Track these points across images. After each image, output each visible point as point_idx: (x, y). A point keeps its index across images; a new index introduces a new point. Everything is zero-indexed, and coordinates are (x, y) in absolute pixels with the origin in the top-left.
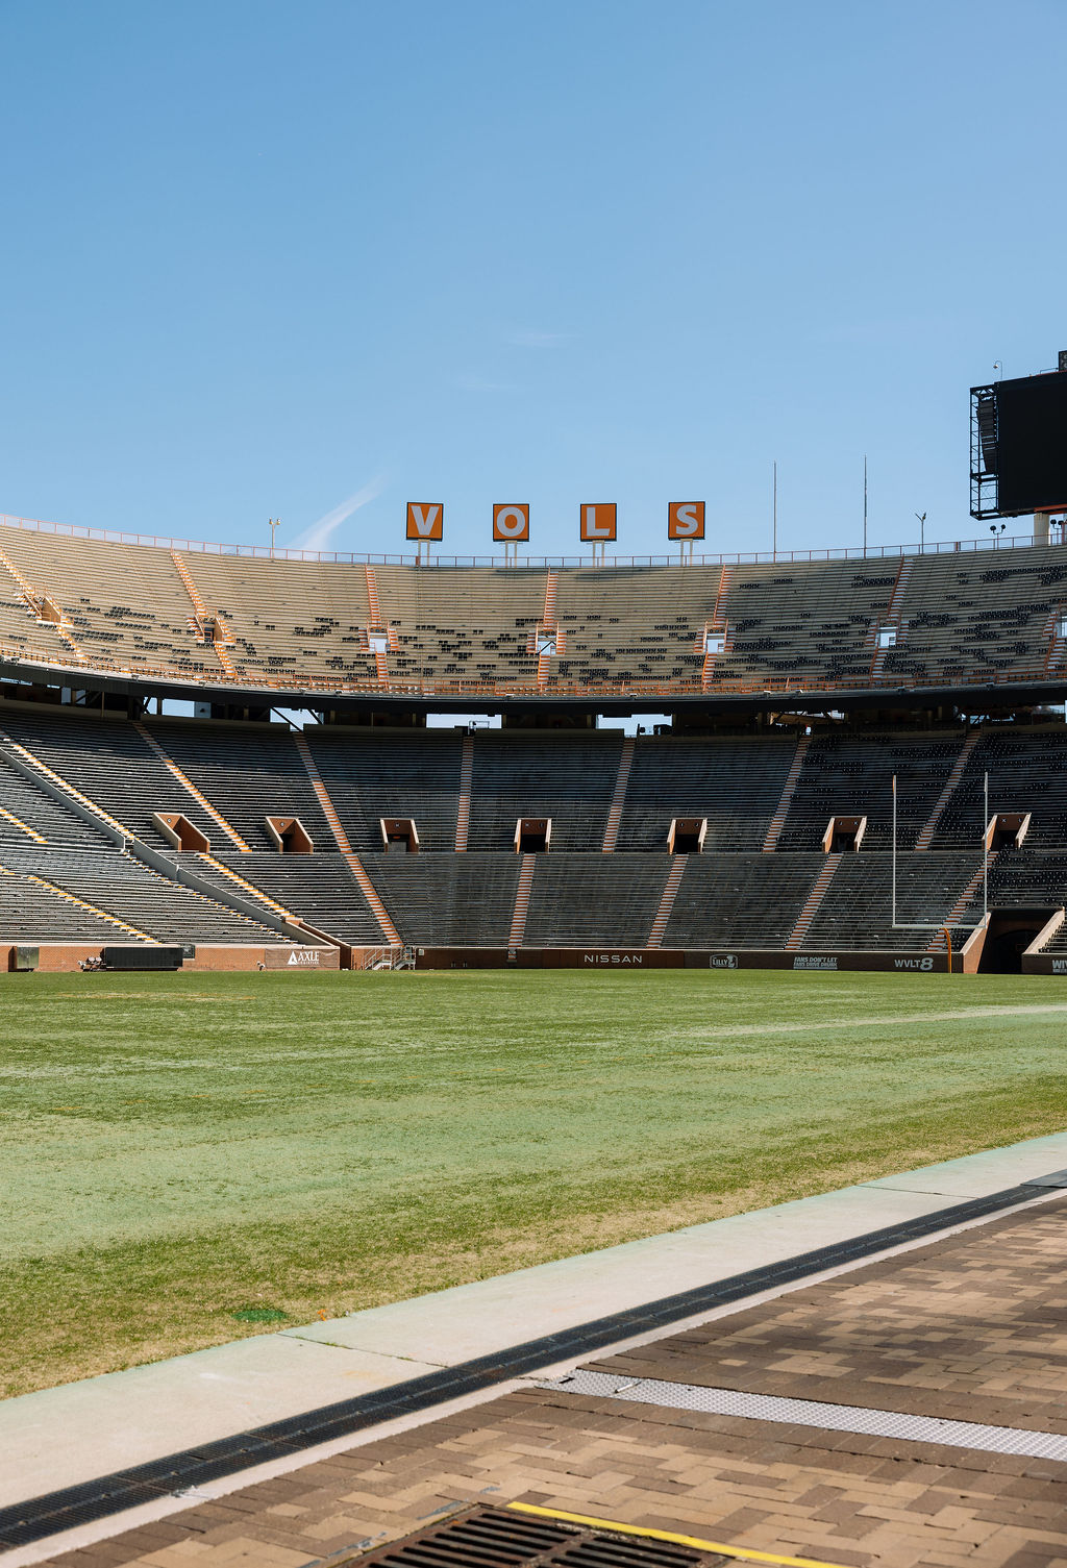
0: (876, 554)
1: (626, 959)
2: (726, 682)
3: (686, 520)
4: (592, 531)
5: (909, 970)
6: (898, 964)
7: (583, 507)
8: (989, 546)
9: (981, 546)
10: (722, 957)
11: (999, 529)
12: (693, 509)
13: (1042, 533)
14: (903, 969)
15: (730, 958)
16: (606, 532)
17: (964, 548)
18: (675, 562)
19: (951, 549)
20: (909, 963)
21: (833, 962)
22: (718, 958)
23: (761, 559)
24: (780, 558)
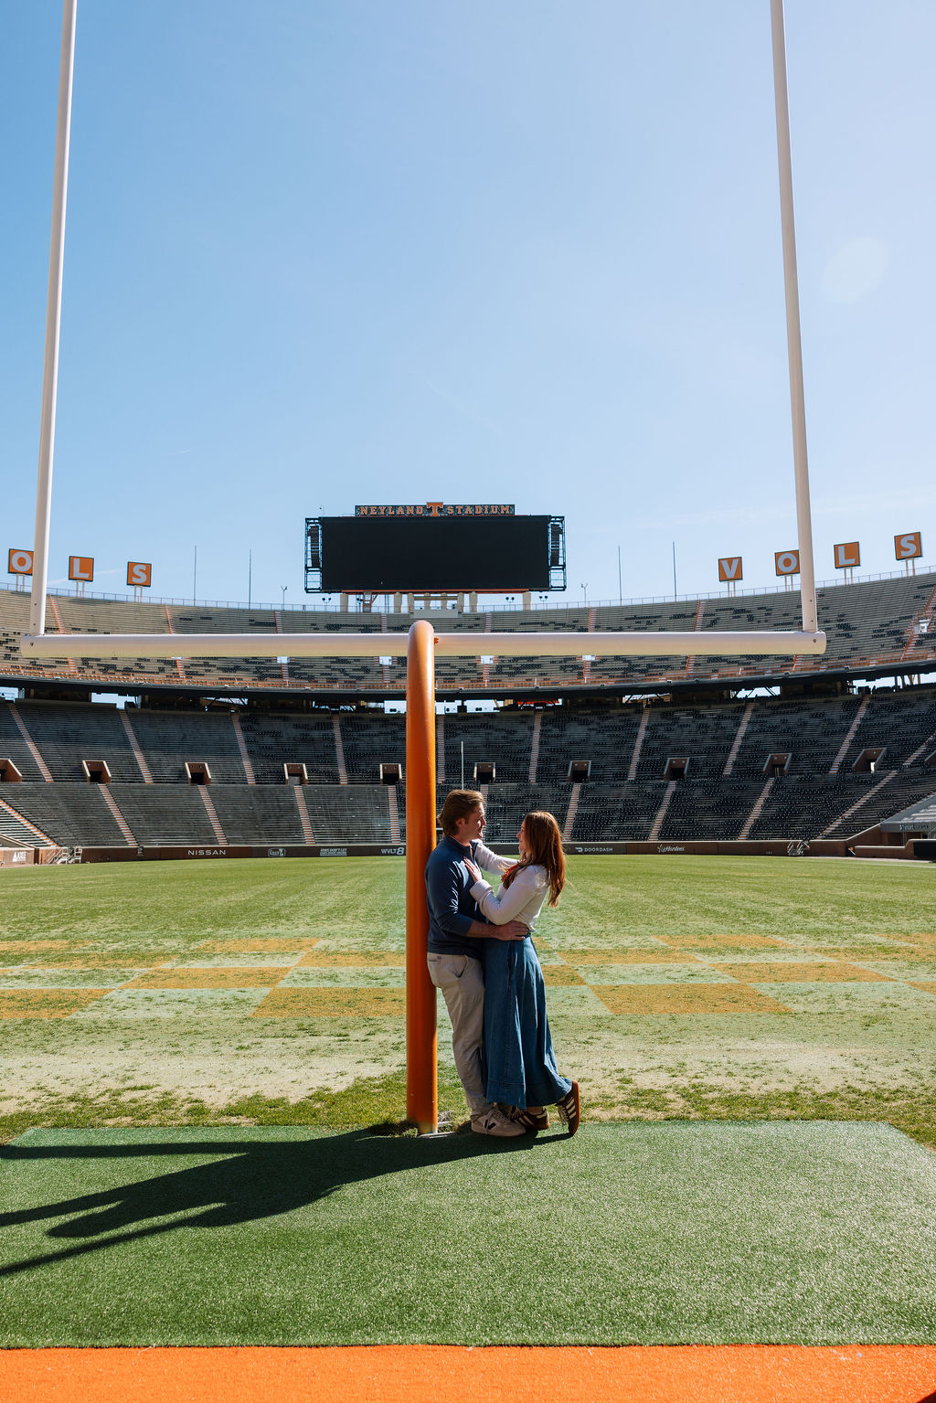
0: (257, 607)
1: (215, 852)
2: (195, 678)
3: (139, 574)
4: (77, 574)
5: (390, 855)
6: (384, 851)
7: (71, 558)
8: (322, 609)
9: (318, 609)
10: (276, 849)
11: (327, 600)
12: (144, 568)
13: (345, 604)
14: (387, 854)
15: (281, 850)
16: (86, 576)
17: (308, 609)
18: (131, 599)
19: (300, 609)
20: (390, 851)
21: (344, 852)
22: (274, 850)
23: (186, 603)
24: (198, 604)
